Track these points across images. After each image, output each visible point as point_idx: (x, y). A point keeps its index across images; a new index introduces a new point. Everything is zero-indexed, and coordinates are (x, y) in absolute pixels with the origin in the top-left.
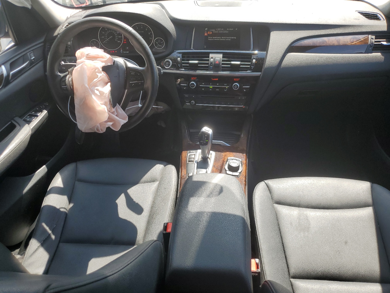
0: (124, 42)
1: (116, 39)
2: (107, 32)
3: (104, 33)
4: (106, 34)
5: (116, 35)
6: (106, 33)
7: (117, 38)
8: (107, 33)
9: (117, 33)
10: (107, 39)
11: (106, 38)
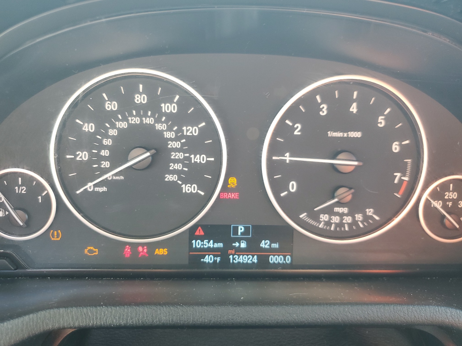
0: (225, 195)
1: (174, 172)
2: (113, 126)
3: (89, 127)
4: (107, 137)
5: (177, 145)
6: (107, 129)
7: (178, 167)
8: (113, 132)
9: (183, 137)
10: (106, 171)
11: (106, 164)
